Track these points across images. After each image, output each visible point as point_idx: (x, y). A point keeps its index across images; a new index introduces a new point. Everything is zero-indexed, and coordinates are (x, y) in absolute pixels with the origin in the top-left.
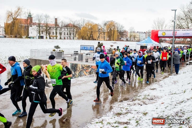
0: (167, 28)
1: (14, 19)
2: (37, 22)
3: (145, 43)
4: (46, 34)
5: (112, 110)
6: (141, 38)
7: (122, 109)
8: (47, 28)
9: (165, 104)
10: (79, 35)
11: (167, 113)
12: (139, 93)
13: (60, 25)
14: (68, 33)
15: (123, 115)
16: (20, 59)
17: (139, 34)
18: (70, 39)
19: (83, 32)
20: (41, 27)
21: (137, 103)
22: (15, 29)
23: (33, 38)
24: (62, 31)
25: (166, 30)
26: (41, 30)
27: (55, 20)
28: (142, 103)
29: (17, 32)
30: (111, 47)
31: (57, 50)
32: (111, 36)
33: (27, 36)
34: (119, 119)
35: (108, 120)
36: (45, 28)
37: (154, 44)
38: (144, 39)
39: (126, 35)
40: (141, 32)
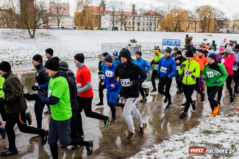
1: (85, 7)
2: (111, 9)
4: (122, 24)
5: (199, 126)
7: (213, 126)
8: (122, 17)
10: (162, 25)
13: (138, 13)
14: (148, 23)
15: (214, 134)
16: (90, 54)
18: (151, 30)
19: (168, 21)
20: (115, 16)
21: (236, 120)
22: (86, 19)
23: (106, 29)
24: (141, 20)
26: (116, 19)
27: (133, 6)
29: (87, 23)
30: (204, 42)
31: (134, 45)
32: (205, 26)
33: (99, 28)
34: (208, 139)
35: (191, 138)
36: (120, 17)
39: (228, 25)
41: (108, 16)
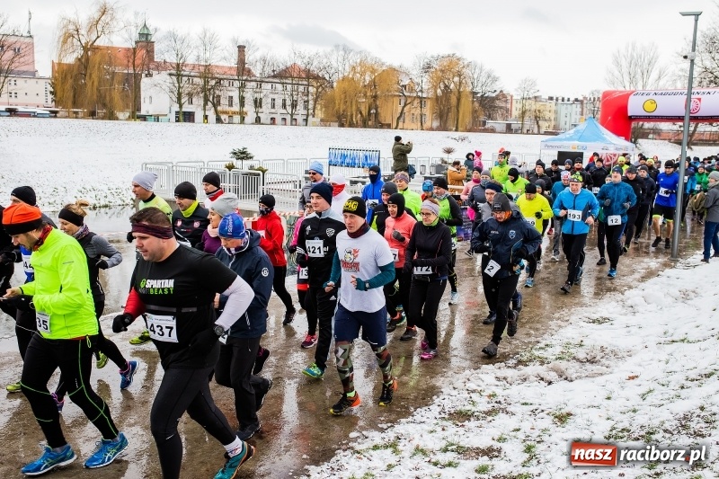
0: (665, 84)
1: (85, 49)
2: (172, 58)
3: (577, 143)
4: (206, 104)
5: (438, 400)
6: (562, 120)
7: (475, 397)
8: (206, 82)
9: (640, 383)
10: (326, 106)
11: (647, 417)
12: (546, 336)
13: (257, 72)
14: (284, 100)
15: (478, 419)
16: (106, 197)
17: (554, 108)
18: (294, 123)
19: (343, 96)
20: (185, 79)
21: (535, 373)
22: (89, 84)
23: (157, 119)
24: (265, 92)
25: (660, 92)
26: (186, 88)
27: (239, 51)
28: (552, 376)
29: (96, 97)
30: (445, 156)
31: (244, 166)
32: (448, 112)
33: (133, 112)
34: (462, 436)
35: (417, 436)
36: (199, 81)
37: (611, 145)
38: (575, 126)
39: (507, 110)
40: (563, 100)
41: (162, 78)
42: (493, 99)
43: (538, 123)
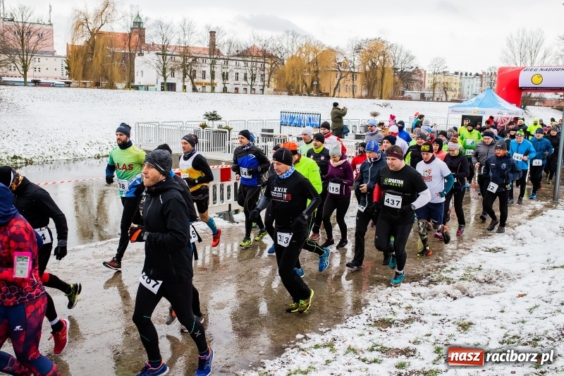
0: (549, 62)
1: (92, 34)
2: (158, 41)
3: (477, 108)
4: (184, 77)
5: (365, 310)
6: (466, 90)
7: (395, 308)
8: (185, 60)
9: (528, 300)
10: (279, 79)
11: (534, 327)
12: (452, 261)
13: (224, 52)
14: (246, 74)
15: (398, 326)
16: (107, 149)
17: (459, 81)
18: (253, 92)
19: (291, 71)
20: (168, 57)
21: (443, 290)
22: (95, 61)
23: (147, 88)
24: (230, 68)
25: (545, 68)
26: (170, 64)
27: (211, 35)
28: (457, 293)
29: (100, 71)
31: (214, 125)
32: (374, 84)
33: (129, 83)
34: (385, 339)
35: (349, 339)
36: (180, 59)
37: (505, 110)
38: (476, 95)
39: (421, 83)
40: (466, 74)
41: (151, 57)
42: (410, 74)
43: (446, 93)
